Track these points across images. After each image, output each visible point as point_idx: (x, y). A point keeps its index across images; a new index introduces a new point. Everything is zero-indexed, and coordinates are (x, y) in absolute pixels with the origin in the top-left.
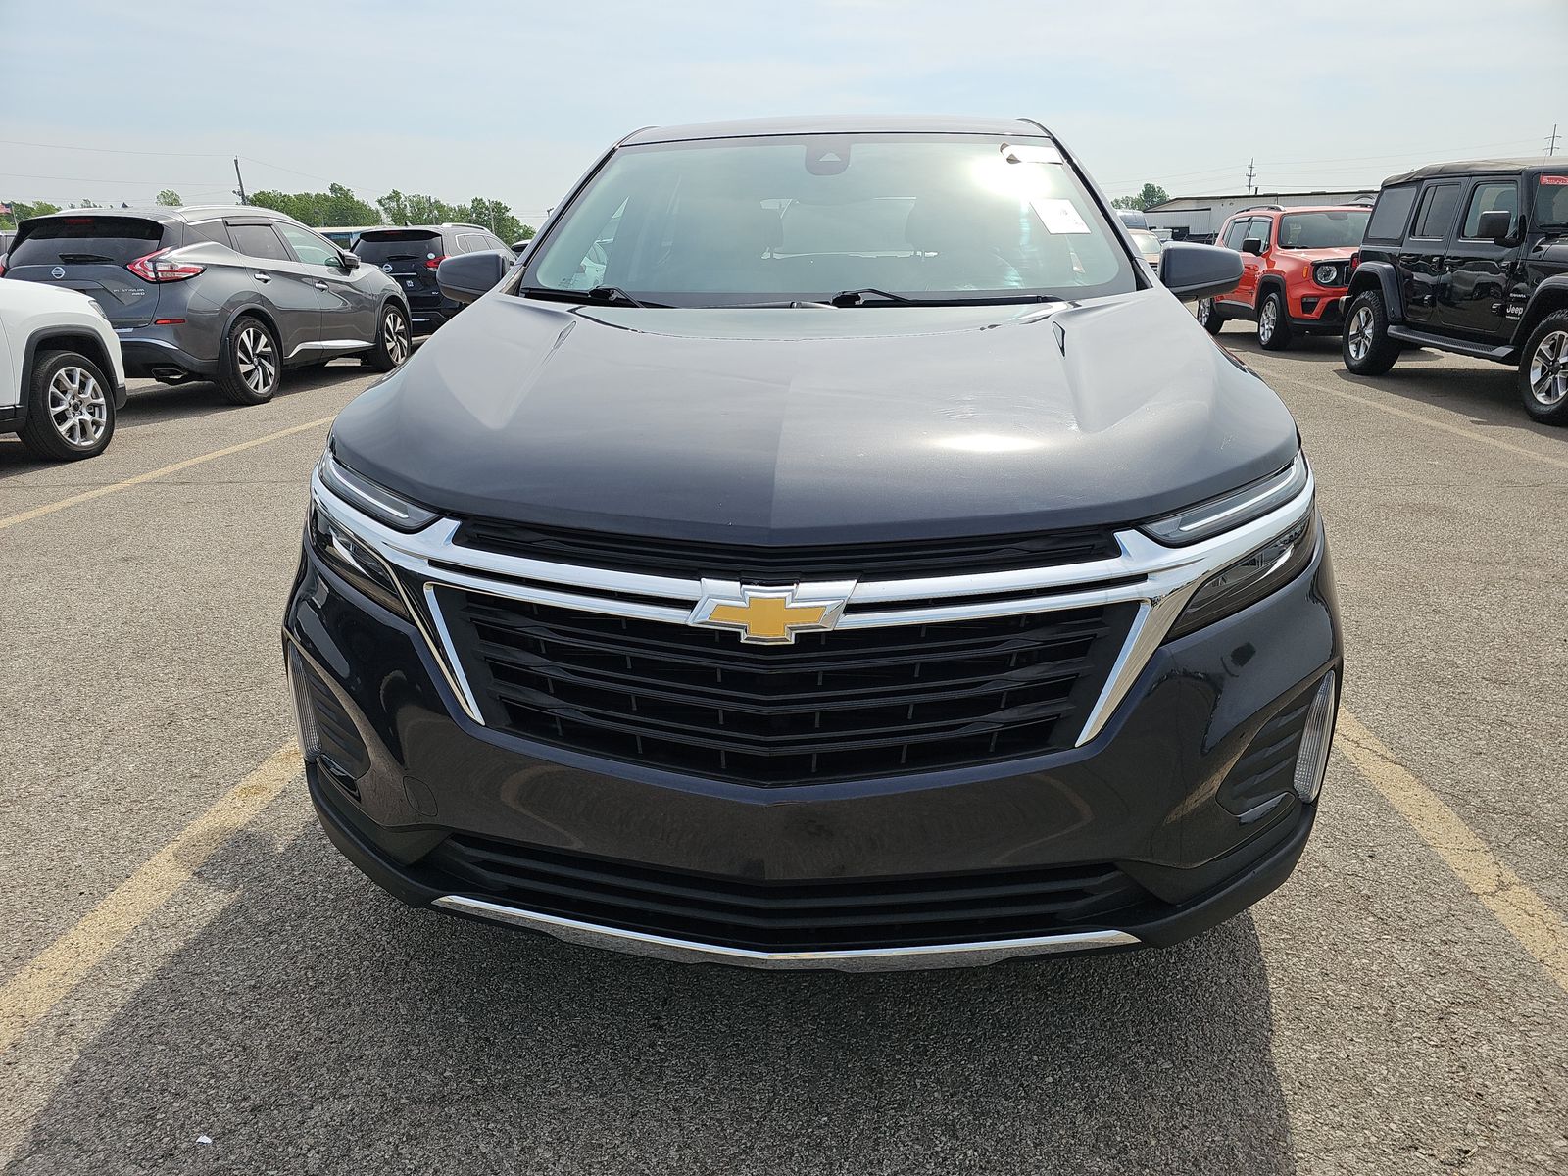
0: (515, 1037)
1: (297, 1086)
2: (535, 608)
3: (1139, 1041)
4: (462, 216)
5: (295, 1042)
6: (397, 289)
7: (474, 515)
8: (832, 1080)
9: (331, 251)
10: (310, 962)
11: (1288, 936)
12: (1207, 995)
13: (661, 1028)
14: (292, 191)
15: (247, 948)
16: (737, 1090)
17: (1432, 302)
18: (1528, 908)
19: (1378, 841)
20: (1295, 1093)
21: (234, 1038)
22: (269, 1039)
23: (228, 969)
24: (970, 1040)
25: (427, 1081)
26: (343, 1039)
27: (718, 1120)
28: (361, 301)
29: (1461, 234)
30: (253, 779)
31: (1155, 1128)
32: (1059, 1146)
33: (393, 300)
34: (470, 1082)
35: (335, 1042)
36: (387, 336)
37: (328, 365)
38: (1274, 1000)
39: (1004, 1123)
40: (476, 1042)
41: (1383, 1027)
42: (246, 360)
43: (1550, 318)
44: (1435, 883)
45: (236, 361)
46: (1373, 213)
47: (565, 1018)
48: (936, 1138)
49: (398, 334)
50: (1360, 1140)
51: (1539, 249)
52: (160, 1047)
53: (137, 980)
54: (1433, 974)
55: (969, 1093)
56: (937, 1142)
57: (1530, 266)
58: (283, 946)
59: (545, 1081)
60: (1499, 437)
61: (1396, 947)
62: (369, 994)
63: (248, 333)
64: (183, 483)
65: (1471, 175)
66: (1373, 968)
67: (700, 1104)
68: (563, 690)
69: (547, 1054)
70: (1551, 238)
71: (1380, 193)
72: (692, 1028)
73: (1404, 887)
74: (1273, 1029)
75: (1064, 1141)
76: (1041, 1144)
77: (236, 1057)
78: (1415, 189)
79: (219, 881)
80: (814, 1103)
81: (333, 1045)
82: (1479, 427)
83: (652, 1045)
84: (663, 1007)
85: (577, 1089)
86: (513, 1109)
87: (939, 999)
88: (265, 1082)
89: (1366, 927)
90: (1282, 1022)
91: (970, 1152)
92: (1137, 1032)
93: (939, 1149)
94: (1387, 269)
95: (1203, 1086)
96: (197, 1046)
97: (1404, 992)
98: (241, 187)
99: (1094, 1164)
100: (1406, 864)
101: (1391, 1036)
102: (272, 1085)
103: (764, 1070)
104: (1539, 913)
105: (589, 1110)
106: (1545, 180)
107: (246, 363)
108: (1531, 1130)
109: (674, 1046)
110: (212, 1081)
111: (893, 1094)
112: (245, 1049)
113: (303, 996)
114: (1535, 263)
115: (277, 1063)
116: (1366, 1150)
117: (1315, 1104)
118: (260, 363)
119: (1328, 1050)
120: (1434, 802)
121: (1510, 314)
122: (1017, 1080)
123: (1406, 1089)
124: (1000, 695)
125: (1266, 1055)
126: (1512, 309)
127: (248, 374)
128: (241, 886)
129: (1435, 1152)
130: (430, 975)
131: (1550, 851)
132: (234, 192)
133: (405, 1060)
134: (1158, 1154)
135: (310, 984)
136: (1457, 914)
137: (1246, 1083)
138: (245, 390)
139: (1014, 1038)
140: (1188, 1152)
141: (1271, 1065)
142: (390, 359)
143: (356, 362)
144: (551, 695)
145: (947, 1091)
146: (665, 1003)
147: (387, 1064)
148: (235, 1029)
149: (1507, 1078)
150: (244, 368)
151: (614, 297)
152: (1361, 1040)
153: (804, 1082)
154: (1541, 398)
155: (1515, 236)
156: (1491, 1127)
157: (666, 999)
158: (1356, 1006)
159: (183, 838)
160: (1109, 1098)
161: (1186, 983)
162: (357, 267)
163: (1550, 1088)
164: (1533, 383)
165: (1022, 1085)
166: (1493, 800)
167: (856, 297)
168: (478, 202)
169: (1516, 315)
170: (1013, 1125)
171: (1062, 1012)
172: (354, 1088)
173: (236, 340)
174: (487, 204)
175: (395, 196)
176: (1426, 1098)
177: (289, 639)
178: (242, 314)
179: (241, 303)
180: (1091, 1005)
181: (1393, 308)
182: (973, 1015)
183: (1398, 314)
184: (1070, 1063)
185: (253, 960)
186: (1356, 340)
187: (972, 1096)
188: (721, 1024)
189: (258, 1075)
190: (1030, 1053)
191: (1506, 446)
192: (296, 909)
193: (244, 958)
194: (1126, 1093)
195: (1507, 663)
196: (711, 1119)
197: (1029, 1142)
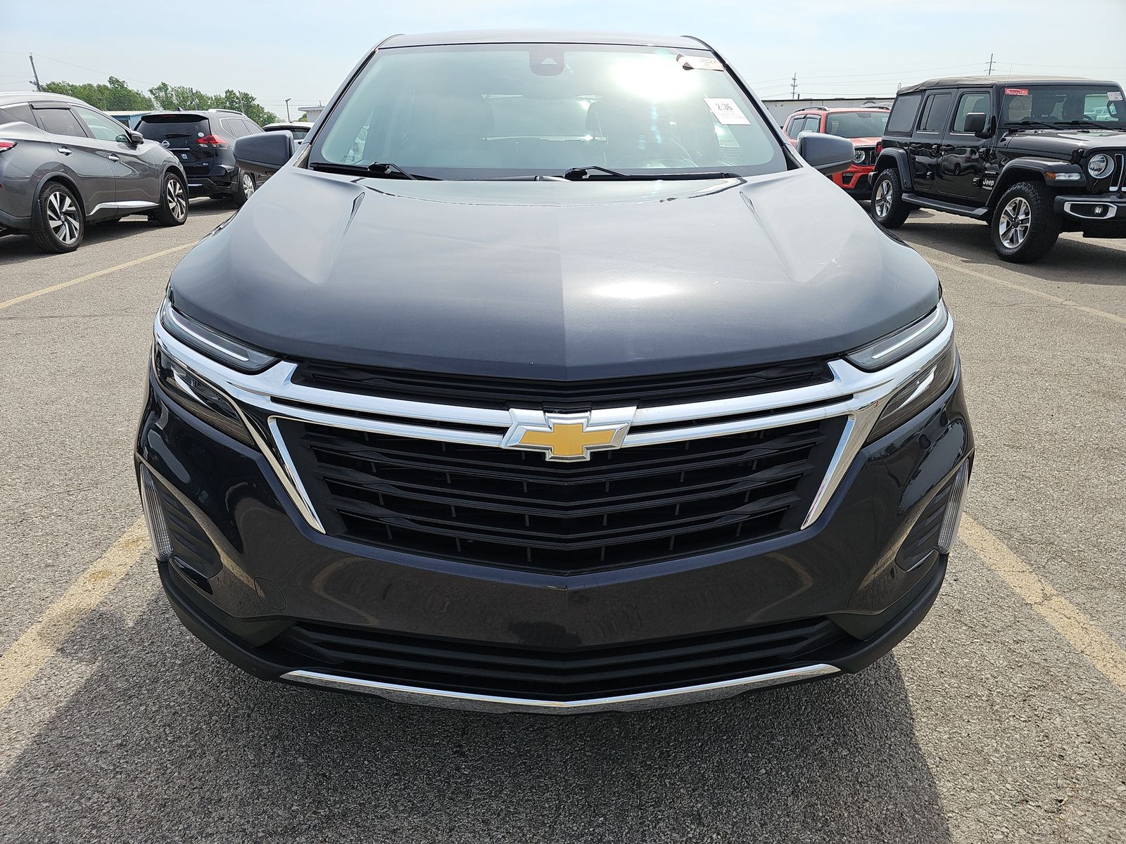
0: (346, 771)
1: (169, 830)
2: (366, 436)
3: (822, 735)
4: (218, 103)
5: (162, 792)
6: (175, 161)
7: (309, 359)
8: (603, 786)
9: (120, 130)
10: (168, 720)
11: (911, 645)
12: (863, 694)
13: (463, 754)
14: (79, 82)
15: (111, 711)
16: (531, 800)
17: (932, 177)
18: (1066, 612)
19: (958, 568)
20: (937, 767)
21: (108, 791)
22: (139, 790)
23: (97, 731)
24: (700, 744)
25: (278, 816)
26: (203, 785)
27: (519, 828)
28: (145, 170)
29: (952, 129)
30: (99, 565)
31: (846, 803)
32: (779, 824)
33: (173, 169)
34: (315, 813)
35: (196, 788)
36: (169, 198)
37: (121, 220)
38: (910, 695)
39: (735, 810)
40: (316, 779)
41: (988, 710)
42: (56, 218)
43: (1013, 188)
44: (1002, 598)
45: (47, 219)
46: (891, 113)
47: (385, 752)
48: (688, 827)
49: (178, 196)
50: (989, 799)
51: (1004, 140)
52: (45, 805)
53: (18, 746)
54: (1013, 667)
55: (706, 788)
56: (689, 830)
57: (999, 151)
58: (142, 708)
59: (376, 806)
60: (981, 272)
61: (985, 648)
62: (220, 744)
63: (55, 196)
64: (10, 318)
65: (959, 87)
66: (973, 665)
67: (503, 815)
68: (392, 502)
69: (374, 784)
70: (1012, 132)
71: (896, 99)
72: (487, 752)
73: (981, 602)
74: (914, 717)
75: (782, 820)
76: (765, 824)
77: (113, 808)
78: (920, 97)
79: (80, 655)
80: (591, 806)
81: (195, 791)
82: (967, 264)
83: (458, 769)
84: (462, 736)
85: (403, 811)
86: (353, 833)
87: (672, 713)
88: (141, 828)
89: (962, 634)
90: (919, 711)
91: (714, 836)
92: (819, 728)
93: (691, 836)
94: (900, 153)
95: (873, 767)
96: (77, 801)
97: (997, 682)
98: (36, 78)
99: (806, 836)
100: (980, 585)
101: (994, 717)
102: (147, 830)
103: (548, 783)
104: (1074, 616)
105: (415, 828)
106: (1008, 91)
107: (55, 220)
108: (1100, 780)
109: (475, 768)
110: (94, 832)
111: (650, 793)
112: (119, 800)
113: (164, 750)
114: (1001, 150)
115: (148, 811)
116: (994, 806)
117: (952, 773)
118: (66, 220)
119: (954, 731)
120: (990, 537)
121: (985, 185)
122: (740, 774)
123: (1012, 756)
124: (745, 493)
125: (912, 738)
126: (986, 182)
127: (57, 229)
128: (100, 658)
129: (1040, 804)
130: (270, 723)
131: (1072, 569)
132: (31, 82)
133: (258, 799)
134: (851, 824)
135: (169, 739)
136: (1021, 620)
137: (902, 761)
138: (55, 242)
139: (732, 740)
140: (871, 820)
141: (916, 746)
142: (172, 216)
143: (145, 219)
144: (382, 506)
145: (689, 787)
146: (463, 733)
147: (243, 803)
148: (109, 783)
149: (1077, 743)
150: (53, 224)
151: (389, 171)
152: (974, 721)
153: (581, 789)
154: (1006, 244)
155: (988, 131)
156: (1074, 780)
157: (464, 729)
158: (967, 695)
159: (45, 619)
160: (808, 782)
161: (847, 686)
162: (142, 143)
163: (1106, 747)
164: (1001, 233)
165: (743, 777)
166: (1028, 534)
167: (583, 172)
168: (230, 93)
169: (989, 186)
170: (743, 811)
171: (763, 716)
172: (217, 827)
173: (45, 201)
174: (238, 94)
175: (164, 87)
176: (1026, 762)
177: (141, 462)
178: (48, 180)
179: (47, 171)
180: (783, 709)
181: (905, 180)
182: (699, 723)
183: (909, 185)
184: (776, 757)
185: (117, 721)
186: (880, 204)
187: (708, 790)
188: (510, 746)
189: (134, 823)
190: (745, 751)
191: (987, 278)
192: (149, 676)
193: (109, 721)
194: (820, 777)
195: (1018, 433)
196: (513, 827)
197: (756, 823)
